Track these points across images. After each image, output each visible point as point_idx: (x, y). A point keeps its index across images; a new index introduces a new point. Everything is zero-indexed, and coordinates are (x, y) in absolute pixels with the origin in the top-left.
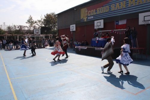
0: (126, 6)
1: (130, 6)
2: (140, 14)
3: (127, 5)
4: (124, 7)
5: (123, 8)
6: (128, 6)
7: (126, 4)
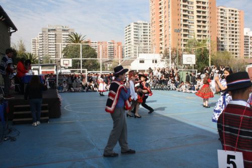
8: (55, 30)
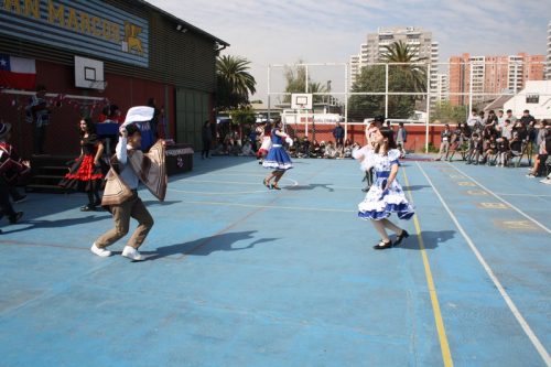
0: (43, 17)
1: (51, 22)
2: (76, 58)
3: (44, 14)
4: (36, 17)
5: (33, 18)
6: (46, 18)
7: (41, 10)
8: (391, 37)
